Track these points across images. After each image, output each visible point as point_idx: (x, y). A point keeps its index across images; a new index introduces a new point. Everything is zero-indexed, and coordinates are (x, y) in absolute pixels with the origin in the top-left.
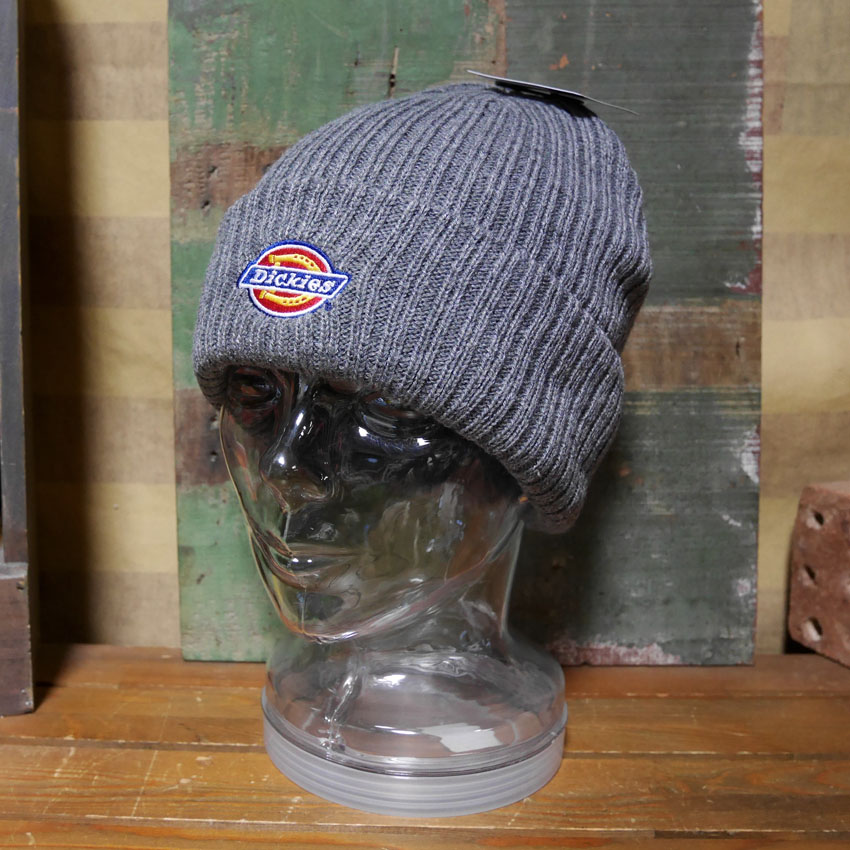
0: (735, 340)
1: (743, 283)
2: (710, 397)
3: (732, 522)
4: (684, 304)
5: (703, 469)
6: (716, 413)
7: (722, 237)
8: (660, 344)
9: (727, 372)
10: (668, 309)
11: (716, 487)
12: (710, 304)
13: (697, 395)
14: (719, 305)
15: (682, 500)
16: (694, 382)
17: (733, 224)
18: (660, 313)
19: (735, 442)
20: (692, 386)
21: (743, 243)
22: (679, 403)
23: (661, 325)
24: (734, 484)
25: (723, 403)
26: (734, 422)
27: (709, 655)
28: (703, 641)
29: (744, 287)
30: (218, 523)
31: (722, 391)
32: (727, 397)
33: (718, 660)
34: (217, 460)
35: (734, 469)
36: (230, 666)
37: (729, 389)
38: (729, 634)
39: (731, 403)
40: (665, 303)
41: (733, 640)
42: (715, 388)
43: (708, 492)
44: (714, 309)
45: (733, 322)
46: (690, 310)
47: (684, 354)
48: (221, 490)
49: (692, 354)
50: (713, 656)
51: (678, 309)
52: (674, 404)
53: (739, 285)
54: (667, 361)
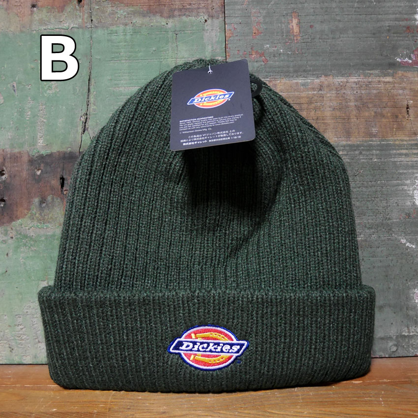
0: (405, 103)
1: (410, 58)
2: (388, 147)
3: (408, 244)
4: (365, 76)
5: (384, 203)
6: (392, 160)
7: (392, 23)
8: (347, 107)
9: (400, 128)
10: (353, 79)
11: (395, 217)
12: (385, 75)
13: (378, 145)
14: (393, 76)
15: (369, 228)
16: (375, 136)
17: (400, 13)
18: (347, 82)
19: (408, 182)
20: (374, 139)
21: (408, 28)
22: (364, 153)
23: (348, 92)
24: (409, 215)
25: (398, 152)
26: (407, 167)
27: (394, 349)
28: (390, 338)
29: (410, 61)
30: (7, 255)
31: (397, 143)
32: (400, 147)
33: (401, 352)
34: (5, 205)
35: (408, 203)
36: (21, 367)
37: (402, 140)
38: (409, 332)
39: (404, 151)
40: (350, 75)
41: (412, 337)
42: (391, 140)
43: (389, 222)
44: (388, 79)
45: (404, 89)
46: (370, 80)
47: (367, 114)
48: (9, 229)
49: (373, 113)
50: (397, 350)
51: (361, 79)
52: (361, 153)
53: (407, 59)
54: (354, 120)
